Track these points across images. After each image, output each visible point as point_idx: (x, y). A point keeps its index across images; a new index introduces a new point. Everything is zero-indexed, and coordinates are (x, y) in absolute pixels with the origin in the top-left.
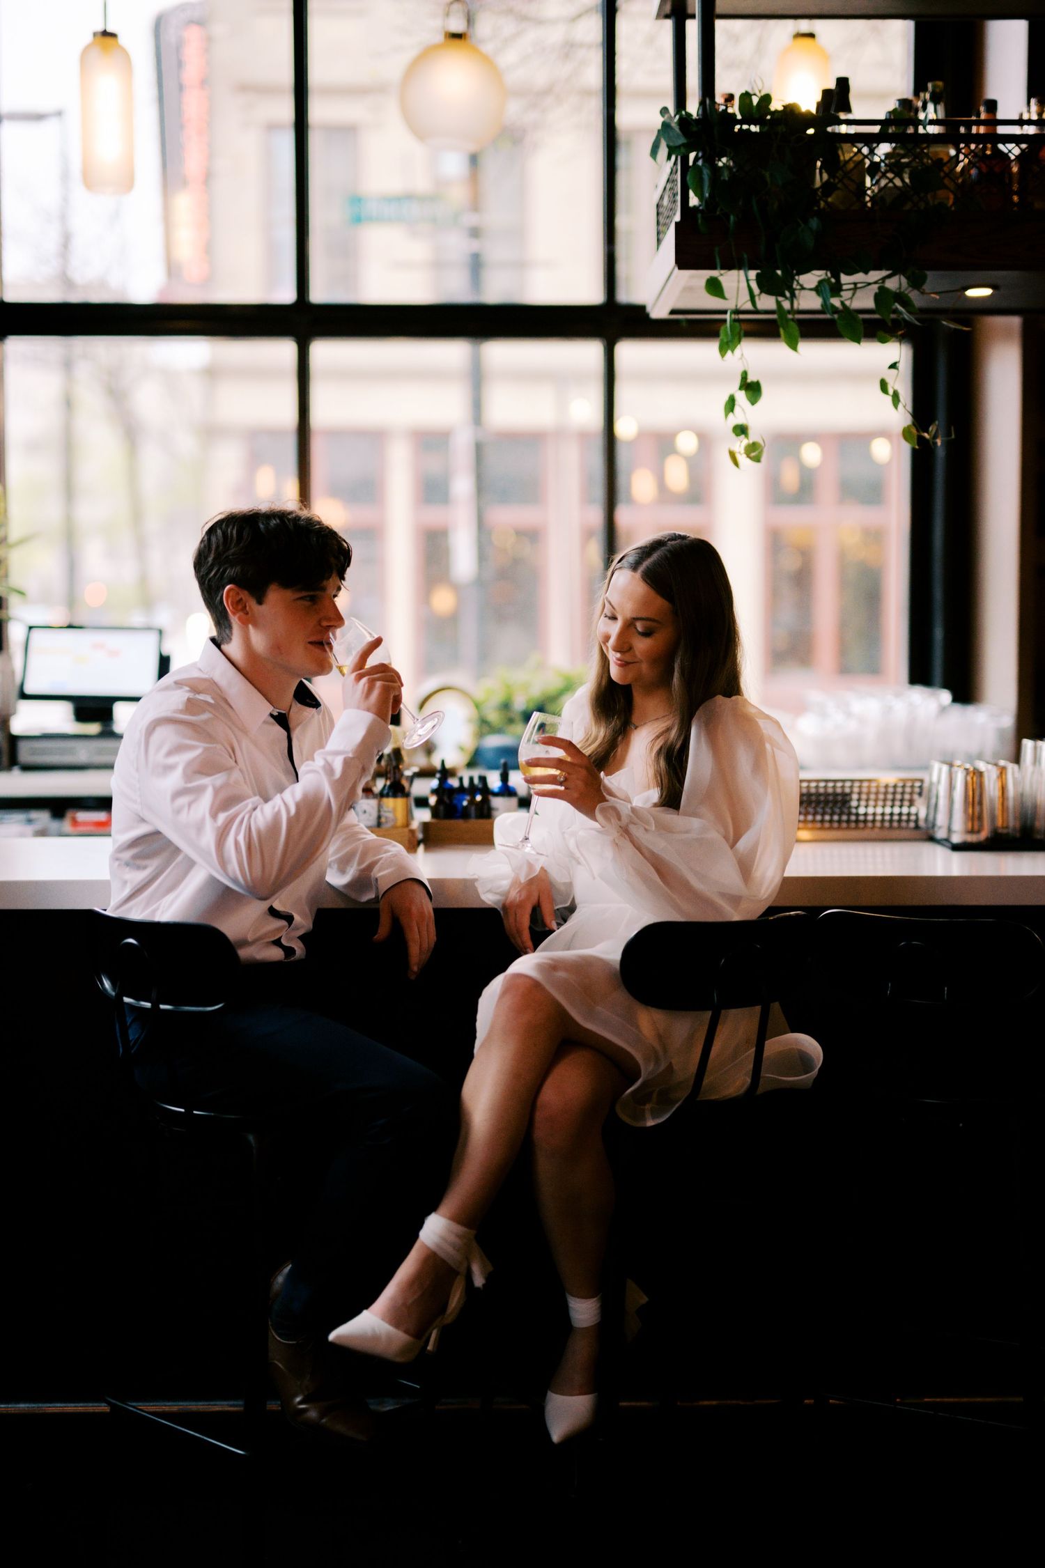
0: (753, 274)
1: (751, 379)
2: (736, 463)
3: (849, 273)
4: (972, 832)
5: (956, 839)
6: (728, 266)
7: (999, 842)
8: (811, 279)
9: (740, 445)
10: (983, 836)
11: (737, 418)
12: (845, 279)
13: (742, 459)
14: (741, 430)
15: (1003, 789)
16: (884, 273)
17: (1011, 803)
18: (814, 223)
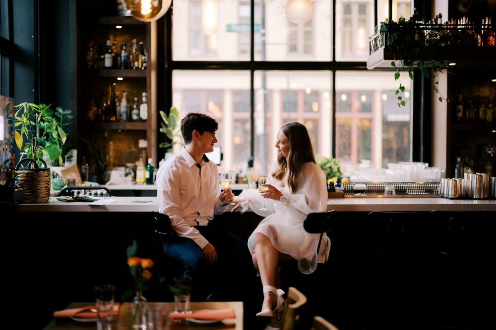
0: (403, 61)
1: (402, 86)
2: (399, 106)
3: (426, 61)
4: (454, 195)
5: (450, 197)
6: (397, 59)
7: (461, 198)
8: (416, 62)
9: (399, 101)
10: (457, 196)
11: (399, 95)
12: (425, 62)
13: (401, 105)
14: (400, 98)
15: (461, 185)
16: (434, 61)
17: (462, 188)
18: (418, 49)
